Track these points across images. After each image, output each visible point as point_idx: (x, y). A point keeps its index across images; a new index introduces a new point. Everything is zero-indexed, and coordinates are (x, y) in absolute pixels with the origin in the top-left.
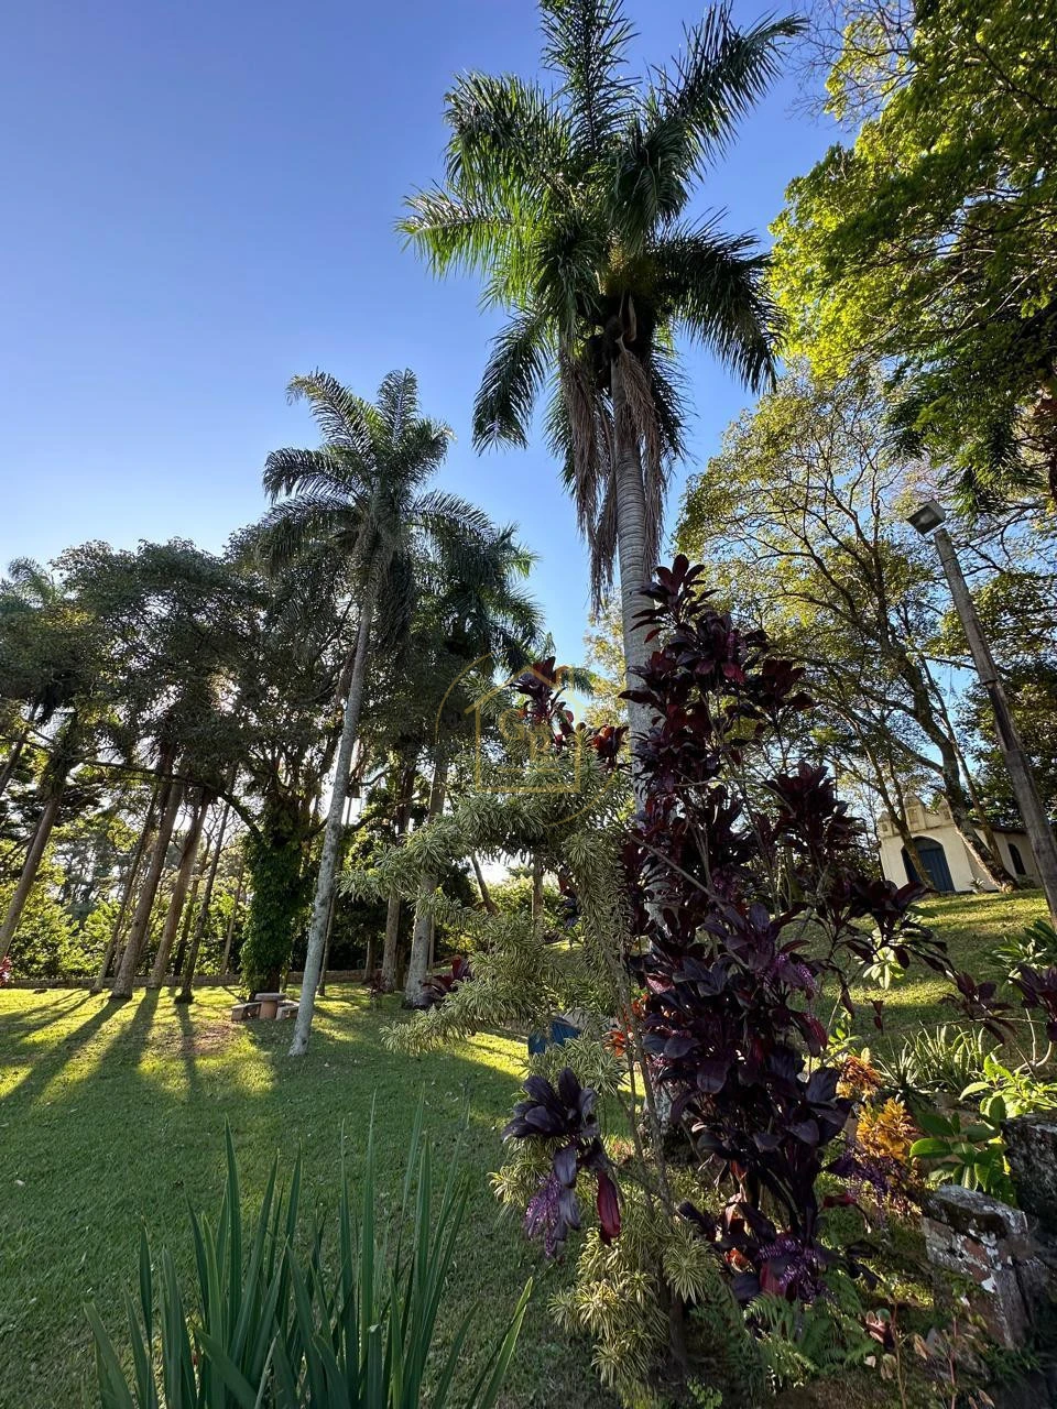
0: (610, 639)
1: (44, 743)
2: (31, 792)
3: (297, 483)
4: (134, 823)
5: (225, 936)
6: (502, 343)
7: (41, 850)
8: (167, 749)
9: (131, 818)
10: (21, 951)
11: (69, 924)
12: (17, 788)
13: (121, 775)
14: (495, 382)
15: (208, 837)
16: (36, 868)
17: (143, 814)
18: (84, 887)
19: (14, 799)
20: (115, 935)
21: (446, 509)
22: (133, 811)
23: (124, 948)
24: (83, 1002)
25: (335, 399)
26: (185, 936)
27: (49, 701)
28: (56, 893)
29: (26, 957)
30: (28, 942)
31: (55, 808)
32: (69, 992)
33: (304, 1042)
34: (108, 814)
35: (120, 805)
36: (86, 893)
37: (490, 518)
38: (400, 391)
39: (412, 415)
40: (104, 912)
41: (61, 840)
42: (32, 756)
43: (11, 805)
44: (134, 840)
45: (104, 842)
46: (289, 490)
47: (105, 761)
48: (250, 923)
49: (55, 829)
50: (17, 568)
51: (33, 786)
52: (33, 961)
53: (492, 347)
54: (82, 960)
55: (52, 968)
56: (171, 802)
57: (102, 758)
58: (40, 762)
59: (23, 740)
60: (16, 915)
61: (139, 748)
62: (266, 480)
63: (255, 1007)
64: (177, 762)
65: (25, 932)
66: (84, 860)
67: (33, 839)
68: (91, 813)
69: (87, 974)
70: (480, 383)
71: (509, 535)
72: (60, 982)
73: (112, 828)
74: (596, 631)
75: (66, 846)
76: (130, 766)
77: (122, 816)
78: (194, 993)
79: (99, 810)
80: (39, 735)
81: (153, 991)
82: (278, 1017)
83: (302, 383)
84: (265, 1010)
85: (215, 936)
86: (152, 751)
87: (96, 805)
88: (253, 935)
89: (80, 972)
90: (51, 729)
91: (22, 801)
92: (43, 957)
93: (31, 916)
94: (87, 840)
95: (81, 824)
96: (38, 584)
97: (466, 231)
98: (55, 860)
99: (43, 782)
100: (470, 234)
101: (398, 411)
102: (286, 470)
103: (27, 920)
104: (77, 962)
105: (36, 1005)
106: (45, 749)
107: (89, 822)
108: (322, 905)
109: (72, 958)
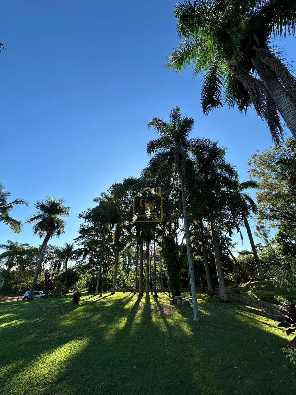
0: (257, 169)
1: (114, 232)
2: (113, 244)
3: (155, 149)
4: (134, 249)
5: (161, 277)
6: (206, 79)
7: (118, 258)
8: (137, 229)
9: (133, 248)
10: (118, 282)
11: (126, 275)
12: (111, 244)
13: (130, 237)
14: (206, 93)
15: (151, 251)
16: (117, 262)
17: (136, 246)
18: (127, 265)
19: (111, 246)
20: (136, 277)
21: (196, 142)
22: (133, 246)
23: (139, 281)
24: (133, 296)
25: (159, 124)
26: (151, 277)
27: (113, 222)
28: (122, 267)
29: (119, 283)
30: (119, 279)
31: (118, 248)
32: (130, 293)
33: (198, 317)
34: (129, 248)
35: (131, 245)
36: (128, 267)
37: (211, 140)
38: (175, 114)
39: (180, 119)
40: (132, 272)
41: (121, 255)
42: (112, 236)
43: (110, 248)
44: (135, 253)
45: (129, 254)
46: (154, 152)
47: (126, 234)
48: (168, 275)
49: (119, 252)
50: (102, 195)
51: (113, 243)
52: (121, 284)
53: (202, 83)
54: (130, 284)
55: (125, 286)
56: (141, 243)
57: (125, 234)
58: (114, 237)
59: (110, 232)
60: (116, 273)
61: (132, 230)
62: (147, 151)
63: (175, 300)
64: (140, 232)
65: (118, 277)
66: (126, 259)
67: (116, 255)
68: (125, 248)
69: (132, 288)
70: (201, 96)
71: (216, 144)
72: (127, 290)
73: (130, 251)
74: (251, 168)
75: (122, 256)
76: (131, 235)
77: (131, 248)
78: (157, 294)
79: (127, 247)
80: (113, 230)
81: (147, 293)
82: (183, 304)
83: (150, 123)
84: (178, 301)
85: (158, 277)
86: (134, 230)
87: (126, 246)
88: (170, 278)
89: (130, 287)
90: (114, 229)
91: (112, 246)
92: (122, 283)
93: (119, 273)
94: (125, 254)
95: (124, 251)
96: (106, 197)
97: (185, 56)
98: (121, 260)
99: (115, 242)
100: (186, 57)
101: (176, 119)
102: (152, 147)
103: (118, 274)
104: (129, 285)
105: (124, 297)
106: (114, 233)
107: (125, 250)
108: (191, 270)
109: (129, 284)
